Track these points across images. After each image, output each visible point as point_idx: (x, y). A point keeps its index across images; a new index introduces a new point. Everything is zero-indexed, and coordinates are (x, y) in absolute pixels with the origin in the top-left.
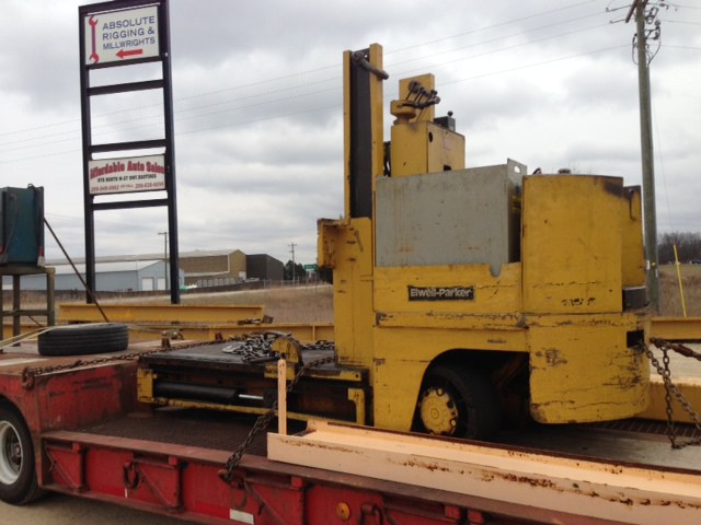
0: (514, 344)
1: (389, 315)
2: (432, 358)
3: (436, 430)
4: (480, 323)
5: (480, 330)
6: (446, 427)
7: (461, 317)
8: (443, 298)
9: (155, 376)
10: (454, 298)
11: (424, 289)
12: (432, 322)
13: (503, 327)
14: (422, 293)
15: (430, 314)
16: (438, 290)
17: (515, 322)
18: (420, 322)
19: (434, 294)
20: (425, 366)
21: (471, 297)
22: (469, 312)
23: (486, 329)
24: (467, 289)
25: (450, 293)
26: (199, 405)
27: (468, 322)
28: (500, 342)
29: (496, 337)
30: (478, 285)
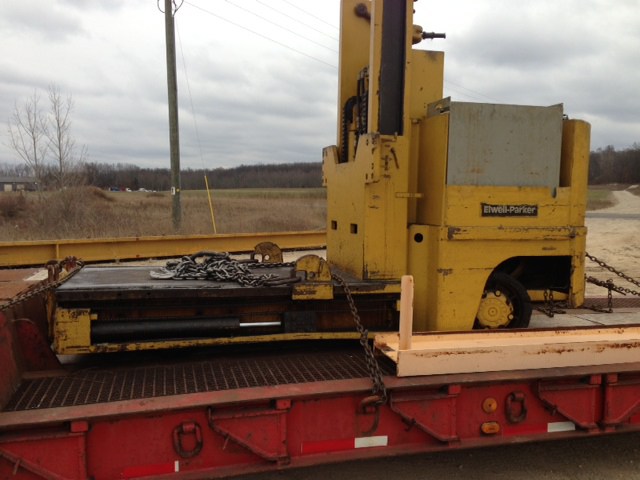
0: (562, 250)
1: (463, 229)
2: (496, 265)
3: (493, 325)
4: (542, 234)
5: (540, 240)
6: (504, 321)
7: (527, 230)
8: (513, 214)
9: (95, 317)
10: (522, 214)
11: (496, 206)
12: (502, 235)
13: (558, 237)
14: (494, 210)
15: (500, 228)
16: (508, 207)
17: (567, 233)
18: (492, 235)
19: (505, 211)
20: (490, 272)
21: (535, 213)
22: (533, 226)
23: (546, 239)
24: (532, 207)
25: (518, 211)
26: (183, 343)
27: (531, 234)
28: (552, 249)
29: (548, 245)
30: (540, 204)
